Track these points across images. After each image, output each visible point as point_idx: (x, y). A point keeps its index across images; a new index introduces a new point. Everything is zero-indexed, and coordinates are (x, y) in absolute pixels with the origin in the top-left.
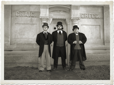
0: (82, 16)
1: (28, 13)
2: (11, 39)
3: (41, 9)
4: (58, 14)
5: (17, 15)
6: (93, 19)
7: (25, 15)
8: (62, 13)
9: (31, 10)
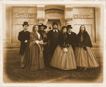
0: (75, 16)
1: (26, 15)
2: (12, 37)
3: (38, 11)
4: (53, 15)
5: (17, 17)
6: (86, 19)
7: (24, 17)
8: (56, 14)
9: (28, 13)
